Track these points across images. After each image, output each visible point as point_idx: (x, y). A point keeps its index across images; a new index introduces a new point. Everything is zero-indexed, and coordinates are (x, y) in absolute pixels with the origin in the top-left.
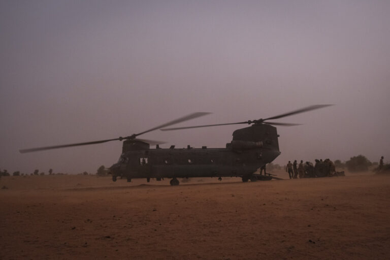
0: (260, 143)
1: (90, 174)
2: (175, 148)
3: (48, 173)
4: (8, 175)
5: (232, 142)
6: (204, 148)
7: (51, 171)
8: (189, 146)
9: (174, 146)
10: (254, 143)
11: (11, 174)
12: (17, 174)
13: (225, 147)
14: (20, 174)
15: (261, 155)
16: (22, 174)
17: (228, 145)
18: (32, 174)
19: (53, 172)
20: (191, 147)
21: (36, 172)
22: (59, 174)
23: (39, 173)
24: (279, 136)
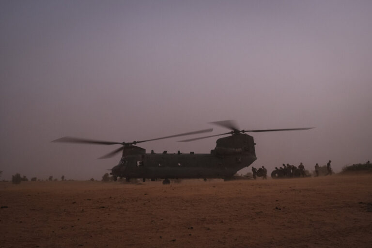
0: (240, 150)
1: (96, 180)
2: (168, 153)
3: (61, 179)
4: (27, 180)
5: (215, 148)
6: (192, 153)
7: (63, 177)
8: (179, 152)
9: (166, 152)
10: (234, 149)
11: (30, 180)
12: (34, 179)
13: (210, 153)
14: (37, 180)
15: (240, 160)
16: (39, 180)
17: (212, 151)
18: (47, 180)
19: (65, 179)
20: (181, 152)
21: (51, 178)
22: (70, 180)
23: (53, 179)
24: (255, 144)
